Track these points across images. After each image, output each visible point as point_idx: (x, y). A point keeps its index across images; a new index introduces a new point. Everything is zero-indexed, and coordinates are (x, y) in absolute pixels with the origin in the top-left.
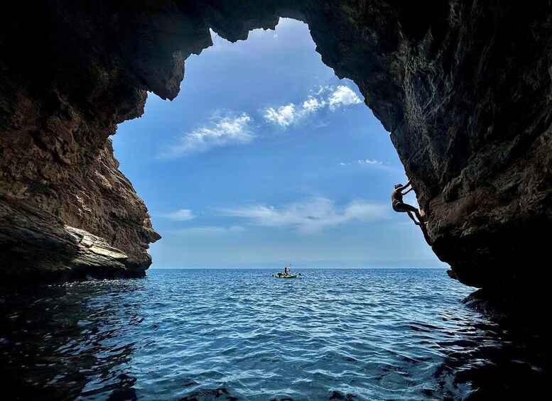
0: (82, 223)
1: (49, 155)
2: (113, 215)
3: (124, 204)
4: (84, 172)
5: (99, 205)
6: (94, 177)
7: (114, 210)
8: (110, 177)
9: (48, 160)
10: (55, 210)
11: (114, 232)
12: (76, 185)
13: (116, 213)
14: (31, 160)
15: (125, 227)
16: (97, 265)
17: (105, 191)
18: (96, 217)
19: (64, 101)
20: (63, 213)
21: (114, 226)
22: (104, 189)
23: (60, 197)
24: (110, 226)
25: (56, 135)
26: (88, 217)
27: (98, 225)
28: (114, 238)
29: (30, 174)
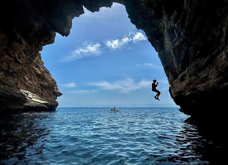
0: (28, 88)
1: (12, 59)
2: (41, 85)
3: (46, 81)
4: (28, 67)
5: (35, 81)
6: (33, 69)
7: (42, 83)
8: (40, 69)
9: (12, 61)
10: (16, 83)
11: (42, 92)
12: (25, 72)
13: (43, 84)
14: (5, 61)
15: (46, 90)
16: (35, 106)
17: (38, 75)
18: (34, 86)
19: (19, 36)
20: (19, 84)
21: (42, 90)
22: (37, 74)
23: (18, 77)
24: (40, 90)
25: (16, 51)
26: (30, 86)
27: (35, 89)
28: (42, 95)
29: (4, 67)
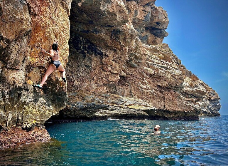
0: (143, 94)
2: (159, 86)
3: (164, 79)
4: (138, 70)
5: (150, 83)
6: (144, 71)
7: (159, 84)
8: (153, 67)
10: (130, 91)
11: (163, 95)
12: (136, 78)
13: (161, 85)
14: (103, 77)
15: (169, 91)
17: (151, 76)
18: (149, 90)
19: (104, 51)
20: (133, 91)
21: (161, 92)
23: (130, 85)
24: (159, 93)
26: (145, 91)
27: (152, 93)
28: (164, 99)
